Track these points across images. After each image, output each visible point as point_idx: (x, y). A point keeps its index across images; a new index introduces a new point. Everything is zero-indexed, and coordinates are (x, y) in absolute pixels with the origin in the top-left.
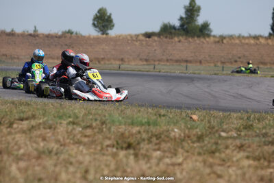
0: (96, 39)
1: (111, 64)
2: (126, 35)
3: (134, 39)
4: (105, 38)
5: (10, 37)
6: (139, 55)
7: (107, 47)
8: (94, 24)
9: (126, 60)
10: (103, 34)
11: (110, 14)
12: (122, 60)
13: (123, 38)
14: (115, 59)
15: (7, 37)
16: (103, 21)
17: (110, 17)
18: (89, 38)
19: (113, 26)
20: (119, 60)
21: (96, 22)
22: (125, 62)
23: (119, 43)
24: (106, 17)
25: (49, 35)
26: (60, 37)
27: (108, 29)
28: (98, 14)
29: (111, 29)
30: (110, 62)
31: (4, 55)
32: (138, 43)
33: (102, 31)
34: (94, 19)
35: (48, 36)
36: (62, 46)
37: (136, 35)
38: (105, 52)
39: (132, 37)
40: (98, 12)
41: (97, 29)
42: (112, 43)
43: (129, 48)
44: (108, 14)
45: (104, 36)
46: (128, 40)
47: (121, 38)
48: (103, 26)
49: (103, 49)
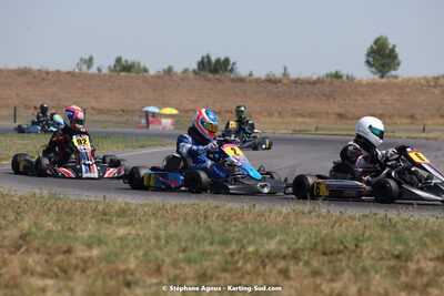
0: (372, 85)
1: (395, 123)
2: (419, 79)
3: (432, 84)
4: (385, 84)
5: (239, 84)
6: (439, 110)
7: (388, 98)
8: (368, 62)
9: (419, 117)
10: (382, 77)
11: (394, 46)
12: (412, 117)
13: (414, 83)
14: (400, 116)
15: (235, 84)
16: (382, 56)
17: (393, 50)
18: (360, 84)
19: (399, 64)
20: (407, 117)
21: (371, 59)
22: (416, 119)
23: (406, 90)
24: (387, 51)
25: (298, 79)
26: (314, 83)
27: (389, 70)
28: (375, 47)
29: (395, 69)
30: (394, 121)
31: (227, 112)
32: (437, 91)
33: (380, 71)
34: (368, 55)
35: (297, 82)
36: (317, 96)
37: (434, 78)
38: (386, 104)
39: (428, 82)
40: (375, 43)
41: (374, 69)
42: (396, 91)
43: (423, 98)
44: (390, 46)
45: (384, 80)
46: (422, 86)
47: (411, 82)
48: (382, 65)
49: (382, 100)
